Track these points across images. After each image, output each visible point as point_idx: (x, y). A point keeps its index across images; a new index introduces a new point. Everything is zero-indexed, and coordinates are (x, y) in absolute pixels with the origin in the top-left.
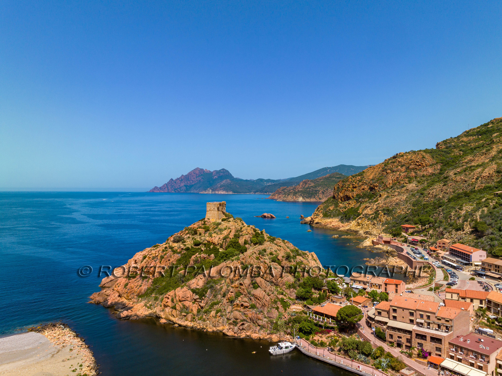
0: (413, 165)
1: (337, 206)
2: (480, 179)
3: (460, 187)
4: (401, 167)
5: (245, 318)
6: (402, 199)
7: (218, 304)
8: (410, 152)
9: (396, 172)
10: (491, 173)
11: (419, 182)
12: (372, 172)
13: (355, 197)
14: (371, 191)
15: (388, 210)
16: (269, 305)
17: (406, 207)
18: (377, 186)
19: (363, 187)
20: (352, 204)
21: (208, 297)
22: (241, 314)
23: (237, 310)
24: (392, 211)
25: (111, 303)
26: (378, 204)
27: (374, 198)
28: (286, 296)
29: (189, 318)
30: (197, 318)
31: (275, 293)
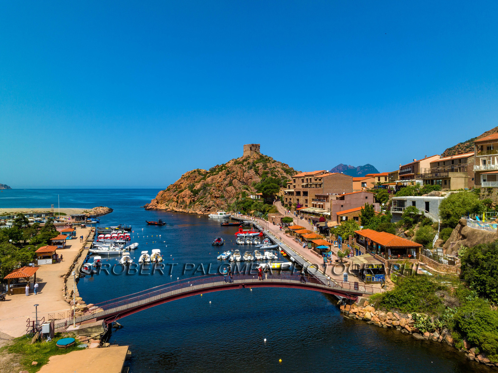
5: (214, 204)
7: (203, 198)
16: (234, 196)
21: (200, 195)
22: (213, 202)
23: (212, 200)
28: (249, 191)
29: (183, 207)
30: (187, 207)
31: (242, 188)
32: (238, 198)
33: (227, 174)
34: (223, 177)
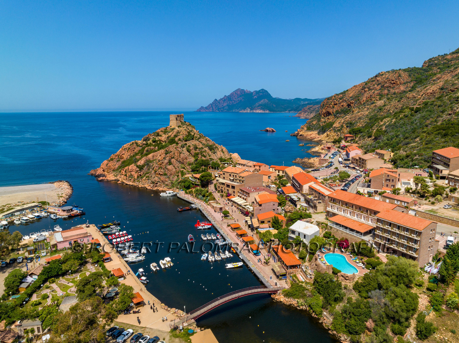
0: (388, 83)
1: (320, 121)
2: (424, 96)
3: (409, 103)
4: (377, 85)
5: (159, 180)
6: (365, 114)
7: (149, 173)
8: (390, 72)
9: (372, 90)
10: (435, 90)
11: (388, 99)
12: (354, 90)
13: (335, 112)
14: (348, 107)
15: (351, 123)
16: (174, 174)
17: (364, 121)
18: (353, 103)
19: (342, 104)
20: (331, 118)
21: (145, 170)
22: (158, 178)
23: (157, 176)
24: (354, 124)
25: (98, 174)
26: (346, 118)
27: (348, 114)
28: (186, 169)
29: (132, 181)
30: (136, 181)
31: (180, 167)
32: (178, 176)
33: (166, 154)
34: (163, 156)
